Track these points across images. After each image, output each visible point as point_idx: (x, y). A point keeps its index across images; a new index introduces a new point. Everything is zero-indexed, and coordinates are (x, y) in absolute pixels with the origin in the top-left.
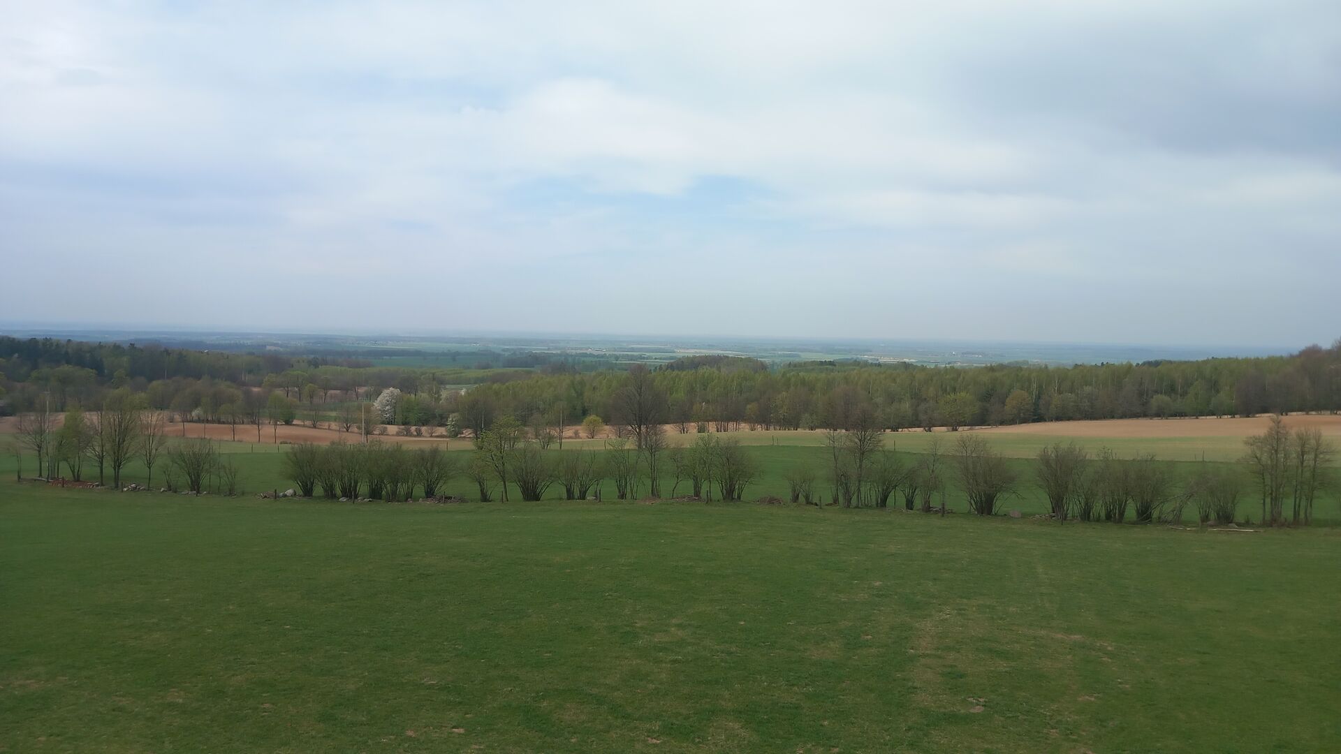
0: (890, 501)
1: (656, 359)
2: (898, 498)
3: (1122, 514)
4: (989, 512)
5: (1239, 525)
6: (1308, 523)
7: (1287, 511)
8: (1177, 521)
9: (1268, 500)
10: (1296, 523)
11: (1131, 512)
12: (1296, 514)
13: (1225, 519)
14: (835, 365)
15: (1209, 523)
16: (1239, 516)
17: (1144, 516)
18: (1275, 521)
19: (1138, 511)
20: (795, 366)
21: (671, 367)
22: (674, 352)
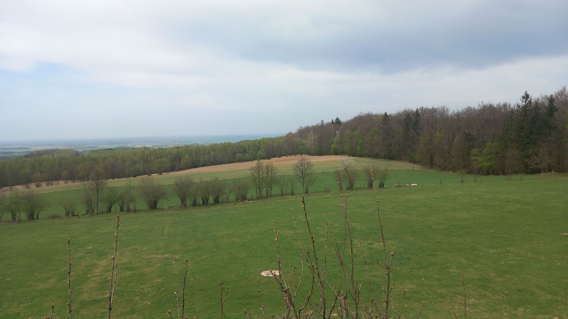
0: (113, 209)
1: (19, 153)
2: (116, 207)
3: (207, 201)
4: (155, 208)
5: (249, 200)
6: (271, 196)
7: (264, 193)
8: (228, 202)
9: (258, 190)
10: (267, 197)
11: (211, 200)
12: (267, 193)
13: (244, 198)
14: (113, 150)
15: (239, 201)
16: (249, 196)
17: (217, 201)
18: (260, 197)
19: (214, 200)
20: (94, 151)
21: (26, 156)
22: (30, 149)
